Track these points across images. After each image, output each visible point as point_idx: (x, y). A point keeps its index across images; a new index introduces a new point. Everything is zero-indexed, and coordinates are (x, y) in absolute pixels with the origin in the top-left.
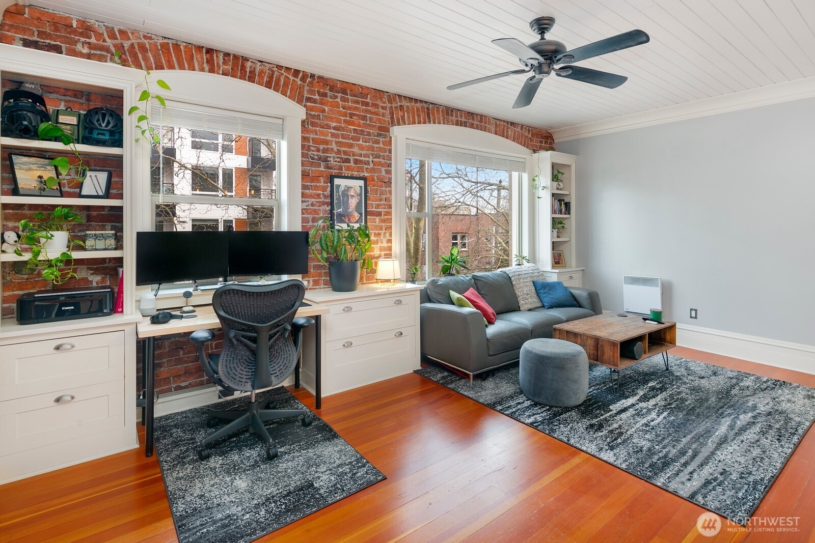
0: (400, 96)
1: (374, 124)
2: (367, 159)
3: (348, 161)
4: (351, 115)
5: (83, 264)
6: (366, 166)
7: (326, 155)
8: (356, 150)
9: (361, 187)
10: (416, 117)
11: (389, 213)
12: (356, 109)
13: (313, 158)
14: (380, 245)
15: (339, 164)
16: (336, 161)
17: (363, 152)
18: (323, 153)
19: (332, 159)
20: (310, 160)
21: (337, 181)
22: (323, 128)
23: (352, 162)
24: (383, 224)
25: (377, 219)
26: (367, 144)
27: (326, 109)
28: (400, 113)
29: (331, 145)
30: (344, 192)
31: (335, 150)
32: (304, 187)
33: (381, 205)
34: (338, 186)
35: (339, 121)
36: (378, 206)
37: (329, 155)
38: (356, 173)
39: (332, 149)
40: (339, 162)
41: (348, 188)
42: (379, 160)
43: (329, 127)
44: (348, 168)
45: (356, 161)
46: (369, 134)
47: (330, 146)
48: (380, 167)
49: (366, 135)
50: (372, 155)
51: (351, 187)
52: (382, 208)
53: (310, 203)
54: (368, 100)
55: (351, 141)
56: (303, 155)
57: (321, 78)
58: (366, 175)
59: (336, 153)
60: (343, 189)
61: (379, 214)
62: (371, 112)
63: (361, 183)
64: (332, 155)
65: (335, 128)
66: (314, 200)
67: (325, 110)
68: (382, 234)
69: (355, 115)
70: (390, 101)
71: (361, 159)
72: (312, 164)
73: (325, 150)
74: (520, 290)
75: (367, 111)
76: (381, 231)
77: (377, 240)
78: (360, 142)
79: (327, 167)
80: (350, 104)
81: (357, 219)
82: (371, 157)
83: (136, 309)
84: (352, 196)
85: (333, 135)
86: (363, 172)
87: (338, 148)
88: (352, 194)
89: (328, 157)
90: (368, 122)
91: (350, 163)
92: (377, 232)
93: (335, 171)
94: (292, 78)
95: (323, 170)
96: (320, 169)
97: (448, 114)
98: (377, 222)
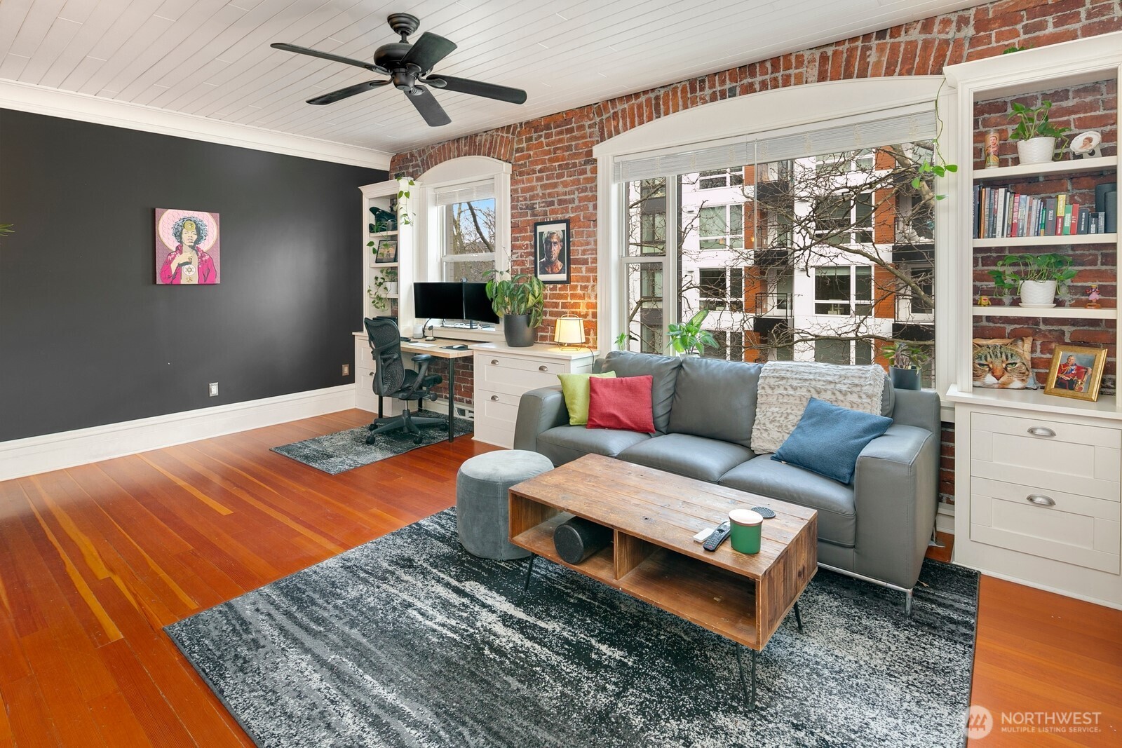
0: (612, 100)
1: (581, 151)
2: (572, 196)
3: (552, 203)
4: (555, 150)
6: (570, 206)
7: (532, 202)
8: (560, 189)
9: (563, 231)
10: (636, 119)
11: (595, 261)
12: (560, 141)
13: (521, 209)
14: (587, 300)
15: (544, 209)
16: (541, 207)
17: (567, 190)
18: (530, 200)
19: (537, 206)
20: (519, 211)
21: (540, 229)
22: (529, 174)
23: (556, 204)
24: (591, 274)
25: (584, 268)
26: (571, 178)
27: (531, 153)
28: (613, 123)
29: (537, 190)
30: (546, 239)
31: (541, 194)
32: (514, 239)
33: (588, 250)
34: (541, 234)
35: (543, 162)
36: (584, 252)
37: (535, 202)
38: (560, 216)
39: (538, 195)
40: (544, 207)
41: (552, 235)
42: (586, 194)
43: (534, 172)
44: (553, 212)
45: (561, 202)
46: (574, 165)
47: (535, 192)
48: (586, 203)
49: (571, 168)
50: (578, 190)
51: (554, 233)
52: (589, 254)
53: (519, 254)
54: (573, 125)
55: (556, 181)
56: (513, 208)
57: (528, 123)
58: (572, 215)
59: (542, 198)
60: (546, 236)
61: (585, 262)
62: (576, 138)
64: (537, 201)
65: (540, 171)
66: (522, 251)
67: (530, 155)
68: (590, 287)
69: (558, 149)
70: (600, 114)
71: (565, 197)
72: (521, 215)
73: (532, 198)
75: (571, 139)
76: (588, 284)
77: (584, 294)
78: (565, 179)
79: (534, 215)
80: (554, 138)
81: (560, 268)
82: (576, 192)
84: (555, 243)
85: (539, 179)
86: (568, 212)
87: (543, 192)
88: (555, 240)
89: (534, 204)
90: (574, 151)
91: (554, 205)
92: (583, 284)
93: (541, 217)
94: (505, 135)
95: (530, 218)
96: (527, 218)
98: (584, 272)
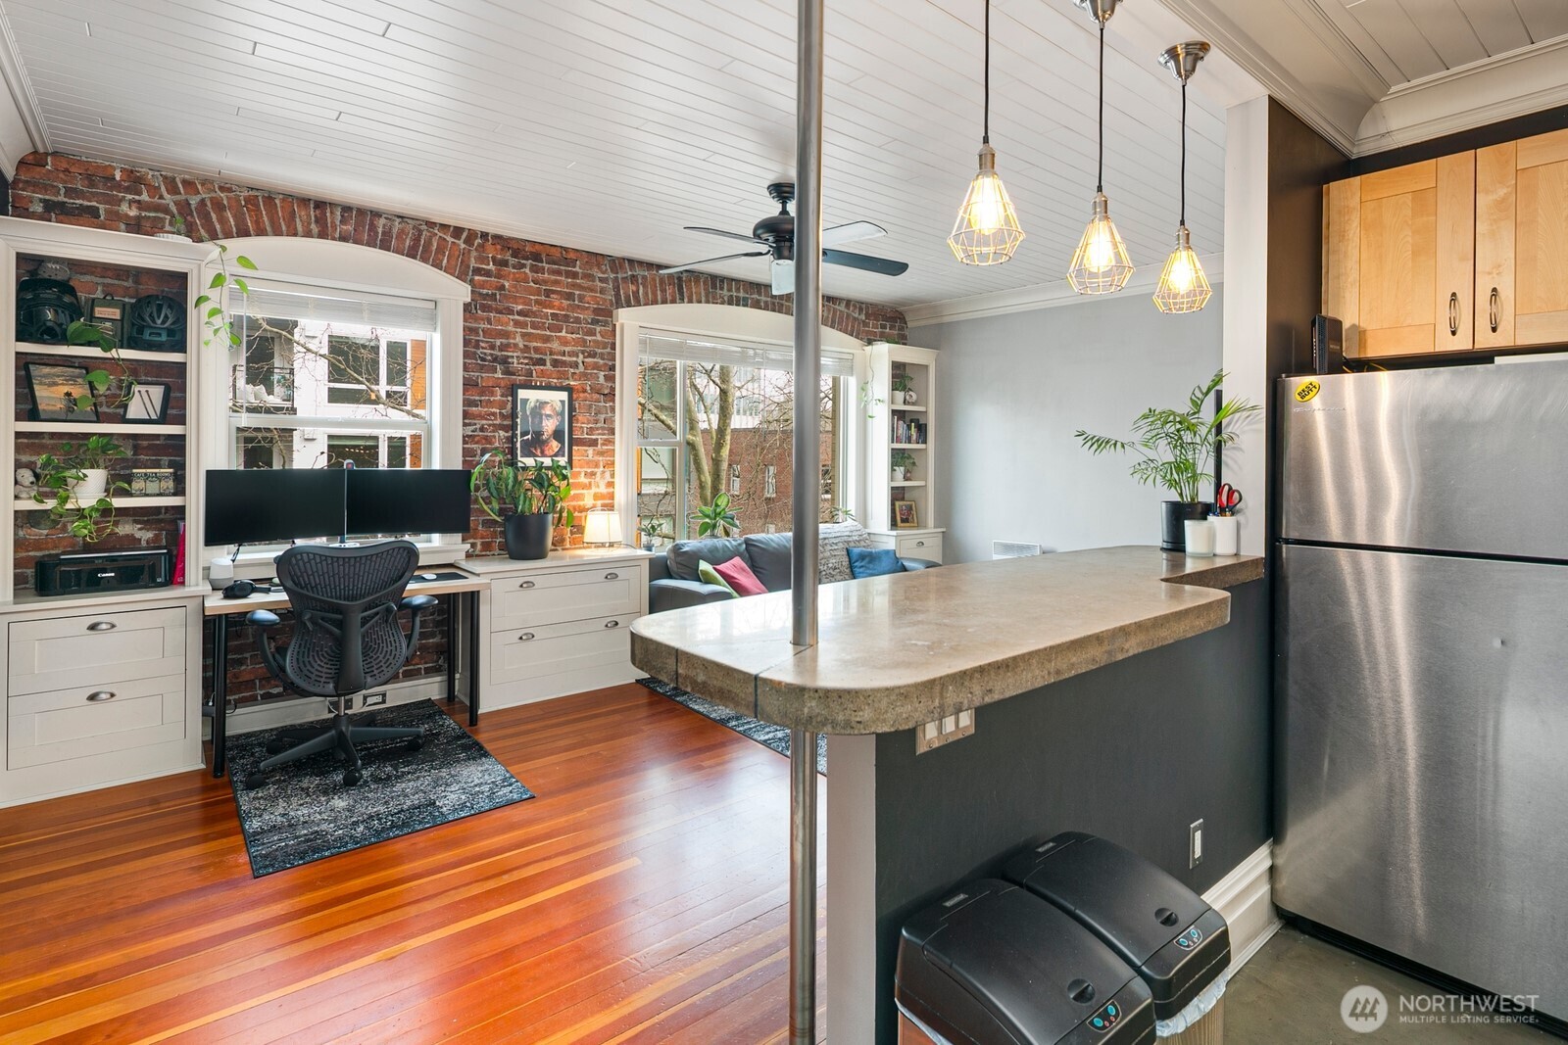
0: (631, 261)
1: (587, 305)
2: (575, 359)
3: (542, 362)
4: (548, 293)
5: (127, 516)
6: (572, 370)
7: (506, 353)
8: (555, 345)
9: (563, 402)
10: (659, 292)
11: (611, 442)
12: (556, 282)
13: (483, 360)
14: (594, 490)
15: (528, 367)
16: (522, 363)
17: (567, 349)
18: (501, 350)
19: (515, 361)
20: (479, 362)
21: (522, 394)
22: (501, 313)
23: (548, 364)
24: (601, 458)
25: (590, 451)
26: (574, 336)
27: (507, 284)
28: (632, 288)
29: (515, 338)
30: (533, 409)
31: (521, 346)
32: (467, 403)
33: (597, 429)
34: (525, 401)
35: (527, 302)
36: (591, 431)
37: (510, 354)
38: (555, 381)
39: (516, 345)
40: (526, 364)
41: (542, 404)
42: (595, 360)
43: (510, 312)
44: (543, 374)
45: (555, 363)
46: (577, 320)
47: (512, 341)
48: (595, 371)
49: (572, 323)
50: (583, 353)
51: (548, 403)
52: (599, 434)
53: (478, 426)
54: (577, 269)
55: (548, 333)
56: (466, 355)
57: (497, 238)
58: (572, 383)
59: (523, 351)
60: (532, 405)
61: (594, 443)
62: (580, 287)
63: (564, 396)
64: (515, 354)
65: (519, 313)
66: (484, 422)
67: (504, 286)
68: (598, 474)
69: (554, 292)
70: (614, 270)
71: (564, 358)
72: (482, 368)
73: (503, 347)
74: (823, 562)
75: (574, 286)
76: (596, 470)
77: (590, 483)
78: (563, 334)
79: (507, 372)
80: (546, 275)
81: (556, 450)
82: (581, 356)
83: (203, 579)
84: (548, 416)
85: (517, 324)
86: (568, 379)
87: (526, 343)
88: (548, 412)
89: (508, 357)
90: (576, 302)
91: (545, 365)
92: (589, 470)
93: (520, 378)
94: (450, 239)
95: (500, 376)
96: (496, 376)
97: (714, 286)
98: (590, 456)
